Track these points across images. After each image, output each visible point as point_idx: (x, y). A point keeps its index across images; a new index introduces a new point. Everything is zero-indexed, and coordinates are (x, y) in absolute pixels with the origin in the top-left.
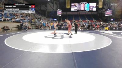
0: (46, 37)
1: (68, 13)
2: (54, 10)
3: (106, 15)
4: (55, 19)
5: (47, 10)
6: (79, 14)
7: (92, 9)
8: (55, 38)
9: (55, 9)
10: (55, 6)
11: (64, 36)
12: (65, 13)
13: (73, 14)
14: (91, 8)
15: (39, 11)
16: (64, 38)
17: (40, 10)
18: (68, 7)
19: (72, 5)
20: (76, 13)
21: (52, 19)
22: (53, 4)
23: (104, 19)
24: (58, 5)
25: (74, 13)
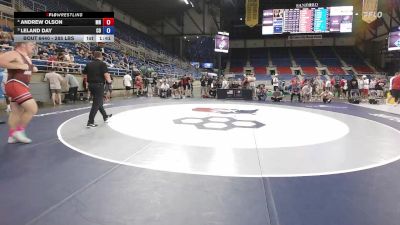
0: (178, 122)
1: (252, 44)
2: (204, 33)
3: (390, 49)
4: (208, 65)
5: (183, 35)
6: (288, 45)
7: (339, 27)
8: (206, 125)
9: (207, 30)
10: (209, 20)
11: (235, 120)
12: (240, 44)
13: (268, 45)
14: (335, 22)
15: (159, 40)
16: (234, 126)
17: (162, 34)
18: (251, 22)
19: (265, 14)
20: (280, 43)
21: (196, 64)
22: (201, 16)
23: (384, 61)
24: (218, 19)
25: (271, 44)
